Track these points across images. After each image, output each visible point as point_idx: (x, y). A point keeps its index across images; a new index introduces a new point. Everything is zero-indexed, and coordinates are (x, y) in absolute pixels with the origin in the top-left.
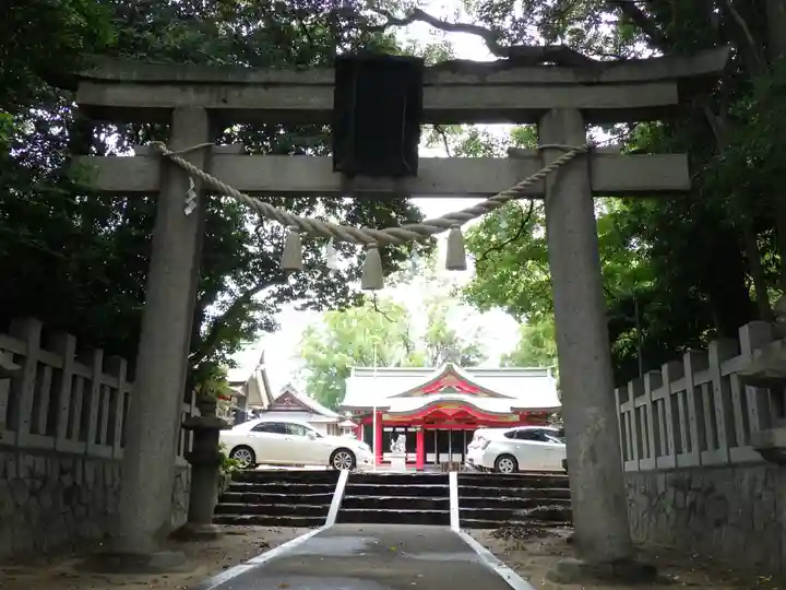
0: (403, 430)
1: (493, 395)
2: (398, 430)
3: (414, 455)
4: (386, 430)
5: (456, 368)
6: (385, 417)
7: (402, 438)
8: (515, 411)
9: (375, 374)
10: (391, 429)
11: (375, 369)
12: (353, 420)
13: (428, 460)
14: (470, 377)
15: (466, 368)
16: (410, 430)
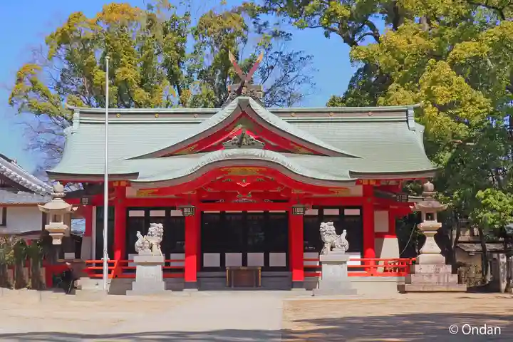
0: (162, 213)
1: (315, 151)
2: (153, 213)
3: (181, 256)
4: (132, 213)
5: (255, 106)
6: (131, 193)
7: (157, 229)
8: (358, 178)
9: (107, 119)
10: (141, 213)
11: (107, 110)
12: (68, 198)
13: (206, 264)
14: (280, 123)
15: (274, 108)
16: (174, 213)
